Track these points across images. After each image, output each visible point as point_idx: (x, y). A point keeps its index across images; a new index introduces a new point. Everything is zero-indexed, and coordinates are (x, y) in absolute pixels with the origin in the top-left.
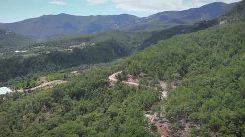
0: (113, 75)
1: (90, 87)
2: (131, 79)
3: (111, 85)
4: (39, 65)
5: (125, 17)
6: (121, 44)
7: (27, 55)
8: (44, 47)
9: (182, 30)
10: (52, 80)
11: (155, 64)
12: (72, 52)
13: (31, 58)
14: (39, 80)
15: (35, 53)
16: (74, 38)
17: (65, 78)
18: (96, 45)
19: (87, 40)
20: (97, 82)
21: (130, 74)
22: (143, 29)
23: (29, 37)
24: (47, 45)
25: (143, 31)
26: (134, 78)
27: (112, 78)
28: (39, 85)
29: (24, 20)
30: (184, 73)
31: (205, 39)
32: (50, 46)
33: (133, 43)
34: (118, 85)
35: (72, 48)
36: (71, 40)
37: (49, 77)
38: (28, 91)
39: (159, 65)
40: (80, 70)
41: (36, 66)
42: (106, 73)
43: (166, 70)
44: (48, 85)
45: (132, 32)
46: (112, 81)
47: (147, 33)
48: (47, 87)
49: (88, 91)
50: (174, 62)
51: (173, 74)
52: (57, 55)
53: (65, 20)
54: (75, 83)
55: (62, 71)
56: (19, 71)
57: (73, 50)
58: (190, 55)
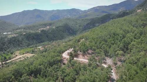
0: (66, 52)
1: (46, 65)
2: (81, 56)
3: (64, 62)
4: (17, 43)
5: (74, 10)
6: (72, 26)
7: (11, 36)
8: (22, 30)
9: (111, 17)
10: (24, 54)
11: (100, 43)
12: (40, 33)
13: (13, 38)
14: (14, 54)
15: (16, 34)
16: (41, 24)
17: (33, 52)
18: (56, 28)
19: (50, 24)
20: (52, 61)
21: (81, 52)
22: (85, 17)
23: (15, 24)
24: (24, 29)
25: (85, 18)
26: (83, 55)
27: (65, 55)
28: (13, 58)
29: (13, 14)
30: (125, 50)
31: (137, 21)
32: (26, 29)
33: (79, 26)
34: (70, 63)
35: (40, 30)
36: (40, 25)
37: (22, 51)
38: (5, 63)
39: (104, 44)
40: (44, 46)
41: (15, 43)
42: (60, 51)
43: (110, 47)
44: (20, 58)
45: (78, 19)
46: (65, 58)
47: (88, 19)
48: (19, 59)
49: (45, 69)
50: (116, 41)
51: (118, 52)
52: (30, 35)
53: (37, 13)
54: (34, 61)
55: (31, 47)
56: (4, 47)
57: (41, 32)
58: (128, 35)
